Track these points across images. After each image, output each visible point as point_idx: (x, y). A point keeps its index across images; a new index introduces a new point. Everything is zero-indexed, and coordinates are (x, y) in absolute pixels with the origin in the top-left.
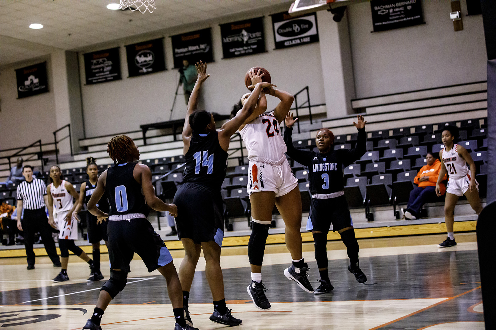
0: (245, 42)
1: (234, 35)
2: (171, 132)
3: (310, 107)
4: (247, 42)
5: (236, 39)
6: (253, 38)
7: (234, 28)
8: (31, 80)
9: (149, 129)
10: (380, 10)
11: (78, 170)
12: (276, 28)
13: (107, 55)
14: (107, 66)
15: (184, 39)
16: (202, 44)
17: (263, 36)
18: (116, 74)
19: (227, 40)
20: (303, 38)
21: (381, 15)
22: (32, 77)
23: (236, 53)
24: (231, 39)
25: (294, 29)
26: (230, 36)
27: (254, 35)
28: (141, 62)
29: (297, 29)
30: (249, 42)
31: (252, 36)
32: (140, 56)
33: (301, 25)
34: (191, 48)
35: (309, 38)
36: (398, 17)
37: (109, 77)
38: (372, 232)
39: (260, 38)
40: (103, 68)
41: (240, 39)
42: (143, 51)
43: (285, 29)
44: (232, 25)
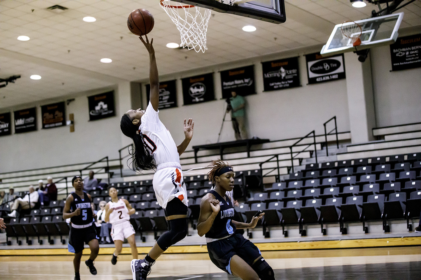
0: (282, 78)
1: (273, 72)
2: (219, 152)
3: (337, 134)
4: (284, 77)
5: (275, 75)
6: (290, 74)
7: (273, 65)
8: (101, 106)
9: (200, 149)
10: (398, 52)
11: (139, 182)
12: (309, 66)
13: (166, 86)
14: (166, 95)
15: (231, 74)
16: (247, 78)
17: (298, 73)
18: (173, 103)
19: (268, 76)
20: (332, 75)
21: (398, 56)
22: (101, 103)
23: (275, 87)
24: (271, 75)
25: (324, 67)
26: (269, 72)
27: (290, 72)
28: (195, 93)
29: (327, 68)
30: (286, 78)
31: (289, 72)
32: (194, 88)
33: (331, 65)
34: (237, 82)
35: (337, 75)
36: (413, 58)
37: (167, 105)
38: (388, 242)
39: (296, 75)
40: (162, 97)
41: (278, 75)
42: (196, 84)
43: (317, 67)
44: (272, 63)
